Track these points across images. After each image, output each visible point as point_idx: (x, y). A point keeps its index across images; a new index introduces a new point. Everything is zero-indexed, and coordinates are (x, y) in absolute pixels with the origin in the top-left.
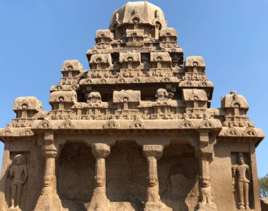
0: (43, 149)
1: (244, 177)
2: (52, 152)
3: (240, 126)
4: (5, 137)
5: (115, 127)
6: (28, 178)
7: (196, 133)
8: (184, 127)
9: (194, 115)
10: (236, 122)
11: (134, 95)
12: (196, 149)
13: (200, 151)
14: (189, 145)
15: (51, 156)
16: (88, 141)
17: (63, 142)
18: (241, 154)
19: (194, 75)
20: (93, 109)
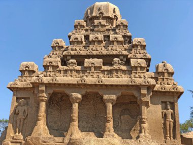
0: (38, 96)
1: (170, 118)
2: (44, 98)
3: (168, 84)
4: (14, 88)
5: (85, 83)
6: (27, 115)
7: (138, 87)
8: (130, 84)
9: (137, 76)
10: (165, 81)
11: (98, 62)
12: (138, 98)
13: (141, 100)
14: (133, 96)
15: (43, 101)
16: (67, 91)
17: (51, 91)
18: (168, 103)
19: (138, 50)
20: (71, 71)
